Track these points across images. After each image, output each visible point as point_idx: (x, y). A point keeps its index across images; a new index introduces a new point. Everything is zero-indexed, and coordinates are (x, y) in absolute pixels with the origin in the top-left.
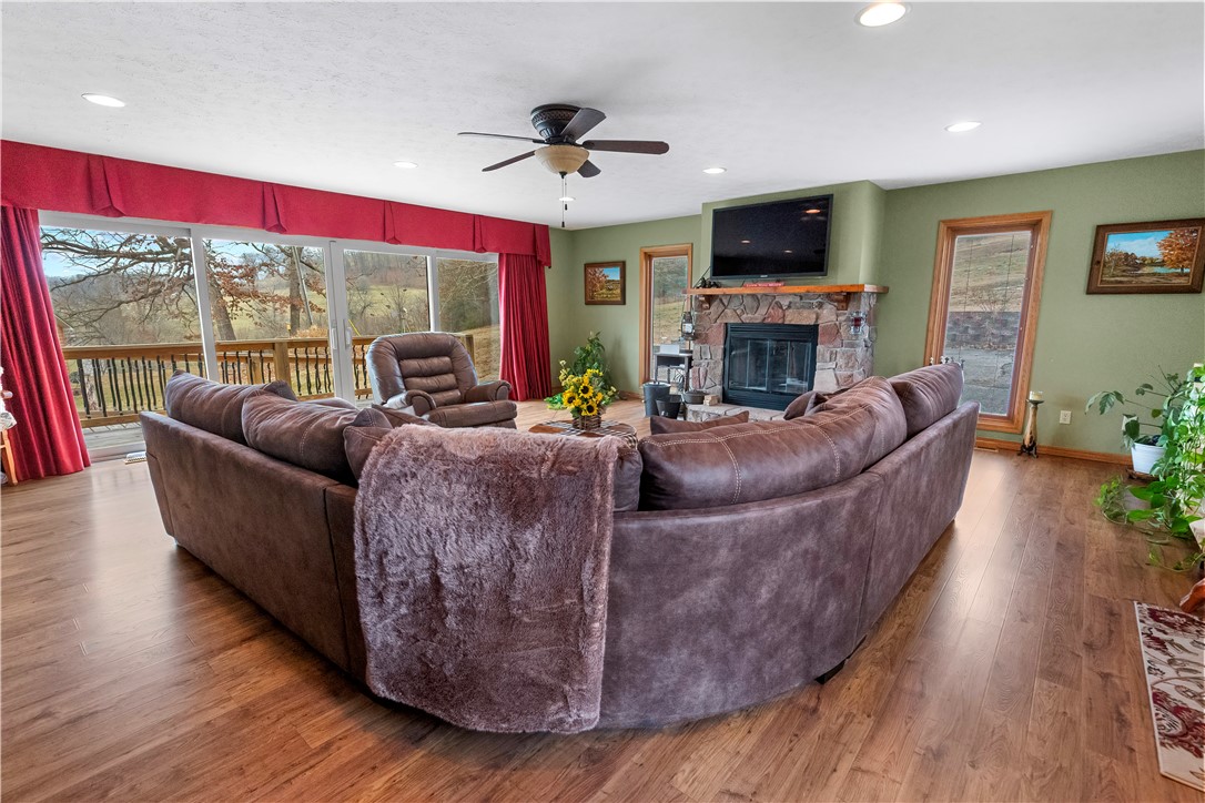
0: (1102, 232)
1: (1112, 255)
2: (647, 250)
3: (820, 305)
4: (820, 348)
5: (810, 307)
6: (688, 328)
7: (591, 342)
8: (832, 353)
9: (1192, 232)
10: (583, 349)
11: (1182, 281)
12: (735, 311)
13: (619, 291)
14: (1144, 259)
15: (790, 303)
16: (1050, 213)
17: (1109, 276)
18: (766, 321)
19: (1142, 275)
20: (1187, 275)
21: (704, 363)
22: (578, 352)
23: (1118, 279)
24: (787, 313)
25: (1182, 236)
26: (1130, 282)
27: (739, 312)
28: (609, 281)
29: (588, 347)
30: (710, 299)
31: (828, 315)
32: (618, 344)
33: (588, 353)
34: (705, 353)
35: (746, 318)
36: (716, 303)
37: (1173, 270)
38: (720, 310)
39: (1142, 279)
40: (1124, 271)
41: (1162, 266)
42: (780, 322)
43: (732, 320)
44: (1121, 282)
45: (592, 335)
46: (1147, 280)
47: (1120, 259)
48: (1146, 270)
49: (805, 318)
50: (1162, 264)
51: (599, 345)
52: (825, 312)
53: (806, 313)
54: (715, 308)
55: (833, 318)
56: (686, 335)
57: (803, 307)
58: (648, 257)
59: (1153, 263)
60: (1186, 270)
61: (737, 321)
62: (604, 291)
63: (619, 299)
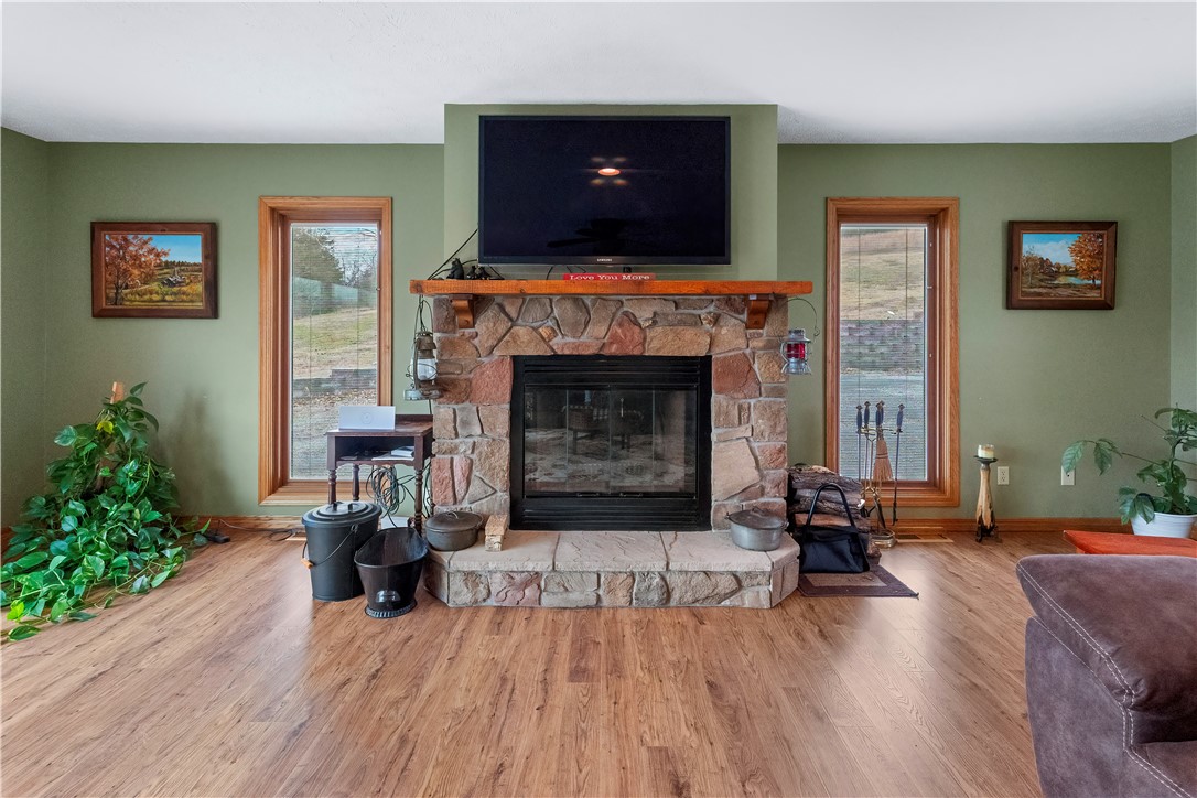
0: (1014, 231)
1: (1028, 259)
2: (279, 203)
3: (716, 320)
4: (717, 400)
5: (697, 321)
6: (428, 369)
7: (116, 409)
8: (740, 407)
9: (1098, 237)
10: (86, 429)
11: (1093, 295)
12: (535, 329)
13: (199, 288)
14: (1059, 266)
15: (655, 314)
16: (957, 200)
17: (1028, 286)
18: (606, 352)
19: (1057, 286)
20: (1099, 287)
21: (464, 446)
22: (68, 439)
23: (1036, 290)
24: (650, 334)
25: (1090, 241)
26: (1048, 294)
27: (544, 331)
28: (169, 265)
29: (106, 424)
30: (477, 304)
31: (729, 339)
32: (197, 410)
33: (104, 439)
34: (466, 424)
35: (563, 344)
36: (491, 312)
37: (1086, 282)
38: (502, 329)
39: (1061, 291)
40: (1041, 280)
41: (1076, 276)
42: (636, 352)
43: (532, 350)
44: (1040, 294)
45: (118, 391)
46: (1064, 293)
47: (1036, 265)
48: (1062, 280)
49: (691, 343)
50: (1075, 273)
51: (140, 414)
52: (724, 331)
53: (689, 333)
54: (486, 326)
55: (741, 342)
56: (423, 384)
57: (682, 323)
58: (281, 218)
59: (1068, 273)
60: (1098, 282)
61: (542, 351)
62: (154, 286)
63: (200, 305)
